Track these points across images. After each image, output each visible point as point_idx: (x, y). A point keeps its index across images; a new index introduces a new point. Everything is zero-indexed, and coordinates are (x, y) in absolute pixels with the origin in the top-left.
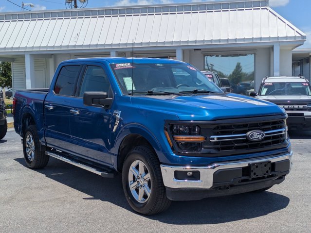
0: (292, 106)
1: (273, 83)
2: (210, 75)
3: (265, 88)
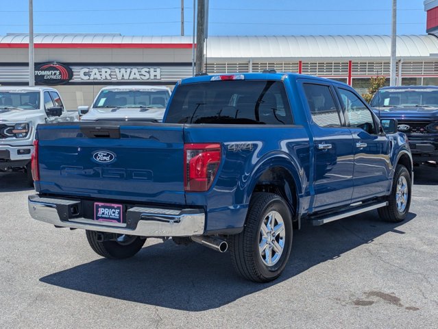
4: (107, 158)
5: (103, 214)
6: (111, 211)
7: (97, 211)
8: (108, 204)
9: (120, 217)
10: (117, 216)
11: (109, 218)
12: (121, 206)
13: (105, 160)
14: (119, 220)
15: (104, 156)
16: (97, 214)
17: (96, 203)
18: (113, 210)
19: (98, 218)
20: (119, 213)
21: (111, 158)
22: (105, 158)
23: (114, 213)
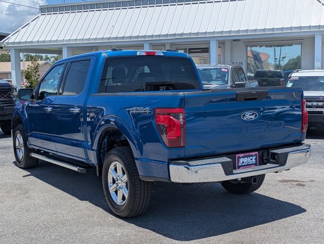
0: (310, 104)
1: (300, 77)
2: (225, 69)
3: (290, 82)
4: (253, 117)
5: (243, 162)
6: (249, 159)
7: (239, 161)
8: (247, 154)
9: (256, 161)
10: (254, 161)
11: (248, 165)
12: (257, 153)
13: (251, 118)
14: (256, 165)
15: (250, 115)
16: (238, 164)
17: (237, 156)
18: (251, 158)
19: (239, 167)
20: (256, 159)
21: (256, 116)
22: (251, 116)
23: (251, 159)
